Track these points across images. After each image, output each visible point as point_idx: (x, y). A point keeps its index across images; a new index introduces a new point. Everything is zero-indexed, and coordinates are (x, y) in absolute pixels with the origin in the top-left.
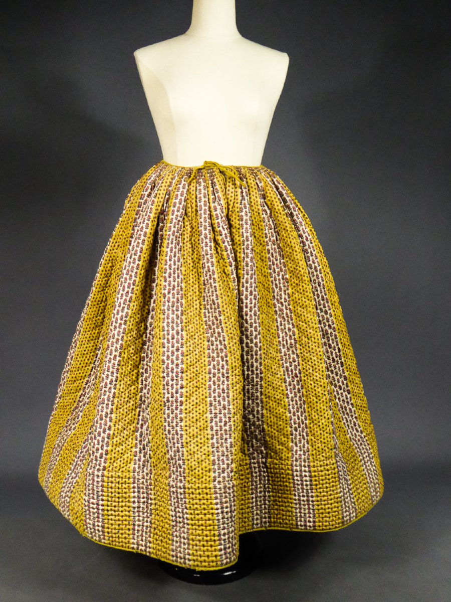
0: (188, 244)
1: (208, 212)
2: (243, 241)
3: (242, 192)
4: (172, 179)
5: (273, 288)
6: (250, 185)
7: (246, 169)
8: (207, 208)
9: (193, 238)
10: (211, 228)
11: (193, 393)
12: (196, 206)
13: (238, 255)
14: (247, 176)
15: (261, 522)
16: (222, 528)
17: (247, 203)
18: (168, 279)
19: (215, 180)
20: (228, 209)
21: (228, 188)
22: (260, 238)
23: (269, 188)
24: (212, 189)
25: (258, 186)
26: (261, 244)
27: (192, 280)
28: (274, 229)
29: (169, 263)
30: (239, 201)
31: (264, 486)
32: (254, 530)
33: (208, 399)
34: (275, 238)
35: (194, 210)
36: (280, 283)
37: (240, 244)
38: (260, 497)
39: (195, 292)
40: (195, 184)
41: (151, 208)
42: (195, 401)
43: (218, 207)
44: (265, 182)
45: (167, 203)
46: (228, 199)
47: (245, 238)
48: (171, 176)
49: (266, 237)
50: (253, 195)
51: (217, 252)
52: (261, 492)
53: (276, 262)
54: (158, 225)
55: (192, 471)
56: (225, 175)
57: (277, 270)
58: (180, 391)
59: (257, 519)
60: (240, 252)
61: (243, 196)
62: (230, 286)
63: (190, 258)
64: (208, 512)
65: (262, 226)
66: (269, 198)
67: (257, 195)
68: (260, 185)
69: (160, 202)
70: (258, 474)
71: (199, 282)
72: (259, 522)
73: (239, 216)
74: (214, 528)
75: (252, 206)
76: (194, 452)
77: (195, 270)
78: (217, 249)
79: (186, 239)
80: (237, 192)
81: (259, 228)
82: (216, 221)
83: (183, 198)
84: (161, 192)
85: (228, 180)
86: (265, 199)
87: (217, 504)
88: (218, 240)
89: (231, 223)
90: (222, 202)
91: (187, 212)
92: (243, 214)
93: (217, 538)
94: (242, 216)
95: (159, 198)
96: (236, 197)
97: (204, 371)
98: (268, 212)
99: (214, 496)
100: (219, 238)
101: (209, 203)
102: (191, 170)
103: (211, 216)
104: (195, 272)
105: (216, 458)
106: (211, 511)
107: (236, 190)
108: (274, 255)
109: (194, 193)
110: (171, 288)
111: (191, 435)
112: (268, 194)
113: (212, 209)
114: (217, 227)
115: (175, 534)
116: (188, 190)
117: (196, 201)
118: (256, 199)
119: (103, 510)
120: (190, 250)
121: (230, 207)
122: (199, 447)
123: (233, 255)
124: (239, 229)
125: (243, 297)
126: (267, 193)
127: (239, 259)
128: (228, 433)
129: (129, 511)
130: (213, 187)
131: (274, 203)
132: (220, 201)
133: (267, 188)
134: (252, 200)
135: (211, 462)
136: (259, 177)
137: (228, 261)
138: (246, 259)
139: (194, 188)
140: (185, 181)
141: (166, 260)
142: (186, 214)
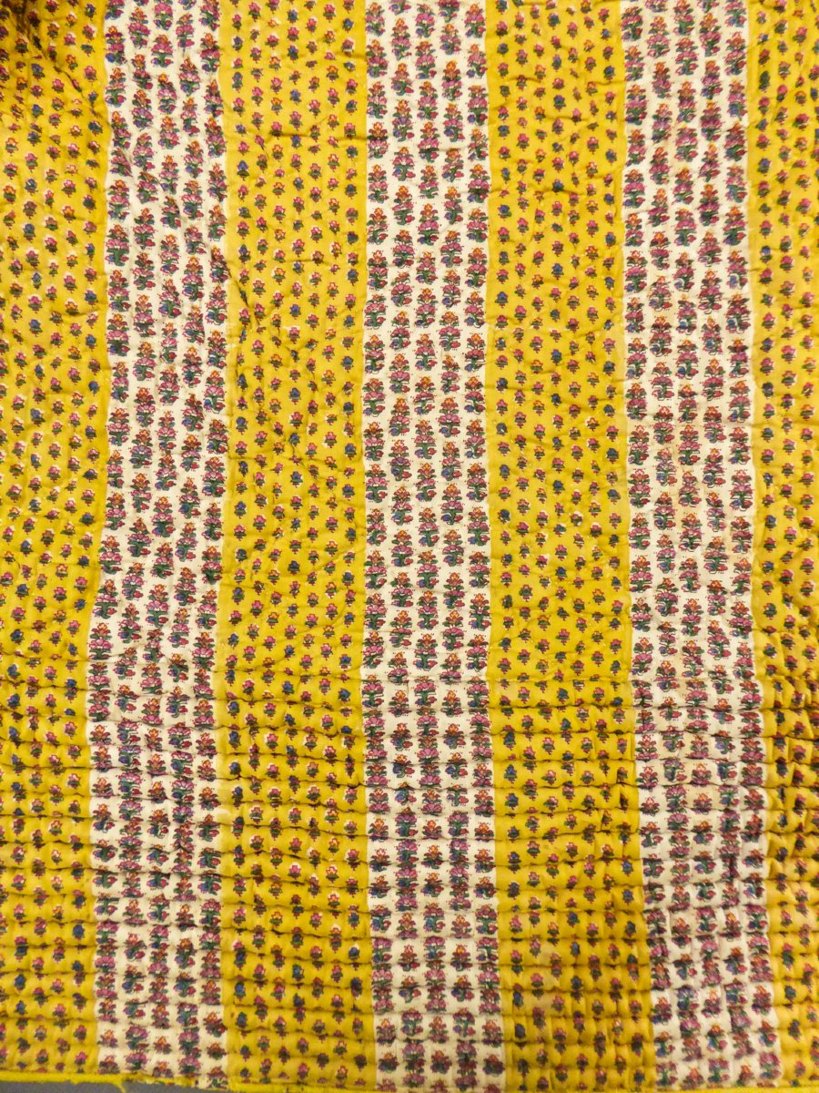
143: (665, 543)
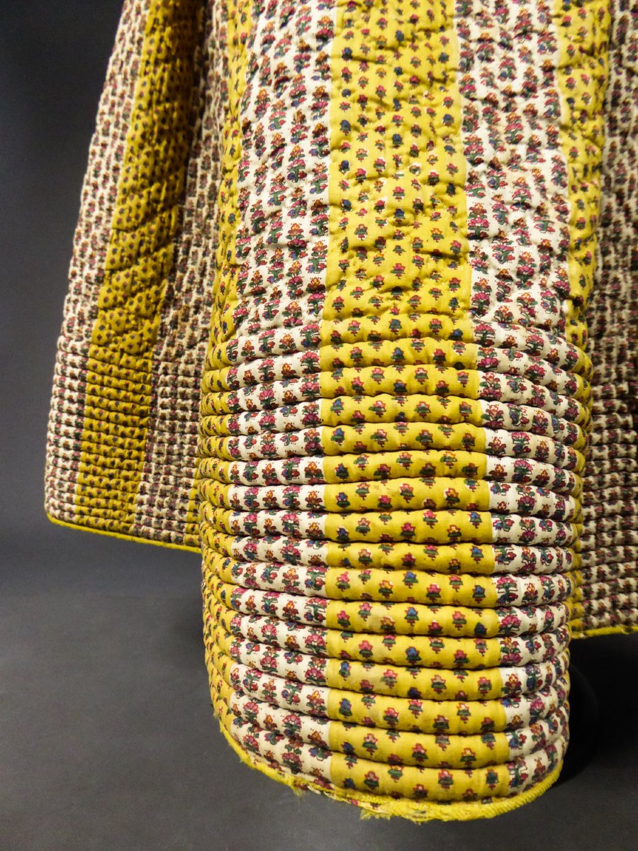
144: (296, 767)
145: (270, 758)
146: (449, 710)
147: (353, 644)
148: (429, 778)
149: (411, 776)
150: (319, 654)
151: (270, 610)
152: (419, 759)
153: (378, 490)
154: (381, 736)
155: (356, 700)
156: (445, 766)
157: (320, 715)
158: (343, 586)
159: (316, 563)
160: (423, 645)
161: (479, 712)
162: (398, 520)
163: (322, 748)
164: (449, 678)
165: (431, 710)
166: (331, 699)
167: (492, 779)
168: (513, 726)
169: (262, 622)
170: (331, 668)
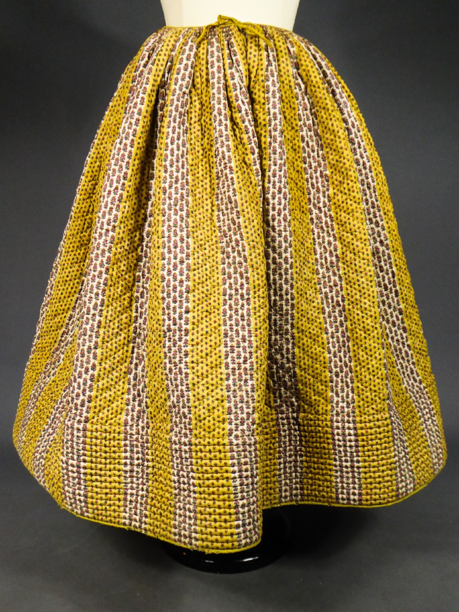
0: (196, 125)
1: (223, 81)
2: (270, 120)
3: (268, 56)
4: (176, 41)
5: (308, 188)
6: (279, 49)
7: (273, 29)
8: (221, 75)
9: (203, 118)
10: (226, 102)
11: (202, 319)
12: (207, 74)
13: (263, 139)
14: (275, 37)
15: (291, 495)
16: (240, 497)
17: (274, 70)
18: (169, 169)
19: (233, 40)
20: (250, 78)
21: (249, 50)
22: (292, 120)
23: (303, 53)
24: (228, 51)
25: (289, 51)
26: (293, 128)
27: (201, 173)
28: (311, 110)
29: (170, 147)
30: (264, 67)
31: (296, 449)
32: (282, 504)
33: (223, 328)
34: (311, 122)
35: (204, 80)
36: (317, 182)
37: (265, 125)
38: (290, 462)
39: (206, 189)
40: (205, 46)
41: (148, 78)
42: (205, 329)
43: (237, 75)
44: (299, 47)
45: (168, 73)
46: (249, 65)
47: (271, 116)
48: (174, 37)
49: (300, 120)
50: (283, 62)
51: (235, 135)
52: (290, 456)
53: (312, 154)
54: (157, 101)
55: (200, 421)
56: (245, 34)
57: (314, 165)
58: (184, 316)
59: (286, 491)
60: (265, 136)
61: (269, 61)
62: (252, 179)
63: (199, 144)
64: (222, 476)
65: (294, 103)
66: (303, 68)
67: (288, 62)
68: (292, 50)
69: (160, 70)
70: (287, 432)
71: (210, 176)
72: (288, 494)
73: (264, 87)
74: (229, 497)
75: (281, 76)
76: (203, 396)
77: (205, 160)
78: (234, 130)
79: (194, 120)
80: (261, 55)
81: (290, 107)
82: (234, 93)
83: (190, 63)
84: (161, 58)
85: (249, 41)
86: (298, 69)
87: (233, 465)
88: (236, 118)
89: (254, 96)
90: (242, 68)
91: (195, 83)
92: (270, 83)
93: (233, 511)
94: (268, 86)
95: (158, 65)
96: (261, 62)
97: (217, 292)
98: (303, 86)
99: (229, 454)
100: (237, 115)
101: (224, 70)
102: (200, 29)
103: (226, 87)
104: (206, 163)
105: (232, 404)
106: (225, 475)
107: (260, 53)
108: (311, 144)
109: (204, 56)
110: (173, 180)
111: (199, 374)
112: (303, 62)
113: (228, 77)
114: (234, 101)
115: (178, 505)
116: (196, 54)
117: (207, 68)
118: (287, 68)
119: (85, 474)
120: (199, 133)
121: (253, 76)
122: (210, 390)
123: (256, 139)
124: (264, 104)
125: (269, 196)
126: (300, 60)
127: (263, 146)
128: (249, 372)
129: (119, 476)
130: (229, 49)
131: (311, 73)
132: (238, 66)
133: (301, 54)
134: (281, 68)
135: (226, 411)
136: (291, 39)
137: (249, 146)
138: (273, 144)
139: (205, 51)
140: (192, 41)
141: (167, 144)
142: (194, 86)
143: (235, 401)
144: (191, 544)
145: (185, 543)
146: (223, 531)
147: (203, 517)
148: (219, 545)
149: (215, 544)
150: (196, 519)
151: (184, 508)
152: (217, 541)
153: (207, 482)
154: (209, 537)
155: (204, 529)
156: (222, 542)
157: (196, 532)
158: (200, 504)
159: (195, 498)
160: (217, 517)
161: (229, 531)
162: (211, 489)
163: (196, 540)
164: (223, 524)
165: (219, 531)
166: (198, 529)
167: (233, 545)
168: (238, 534)
169: (182, 511)
170: (198, 522)
